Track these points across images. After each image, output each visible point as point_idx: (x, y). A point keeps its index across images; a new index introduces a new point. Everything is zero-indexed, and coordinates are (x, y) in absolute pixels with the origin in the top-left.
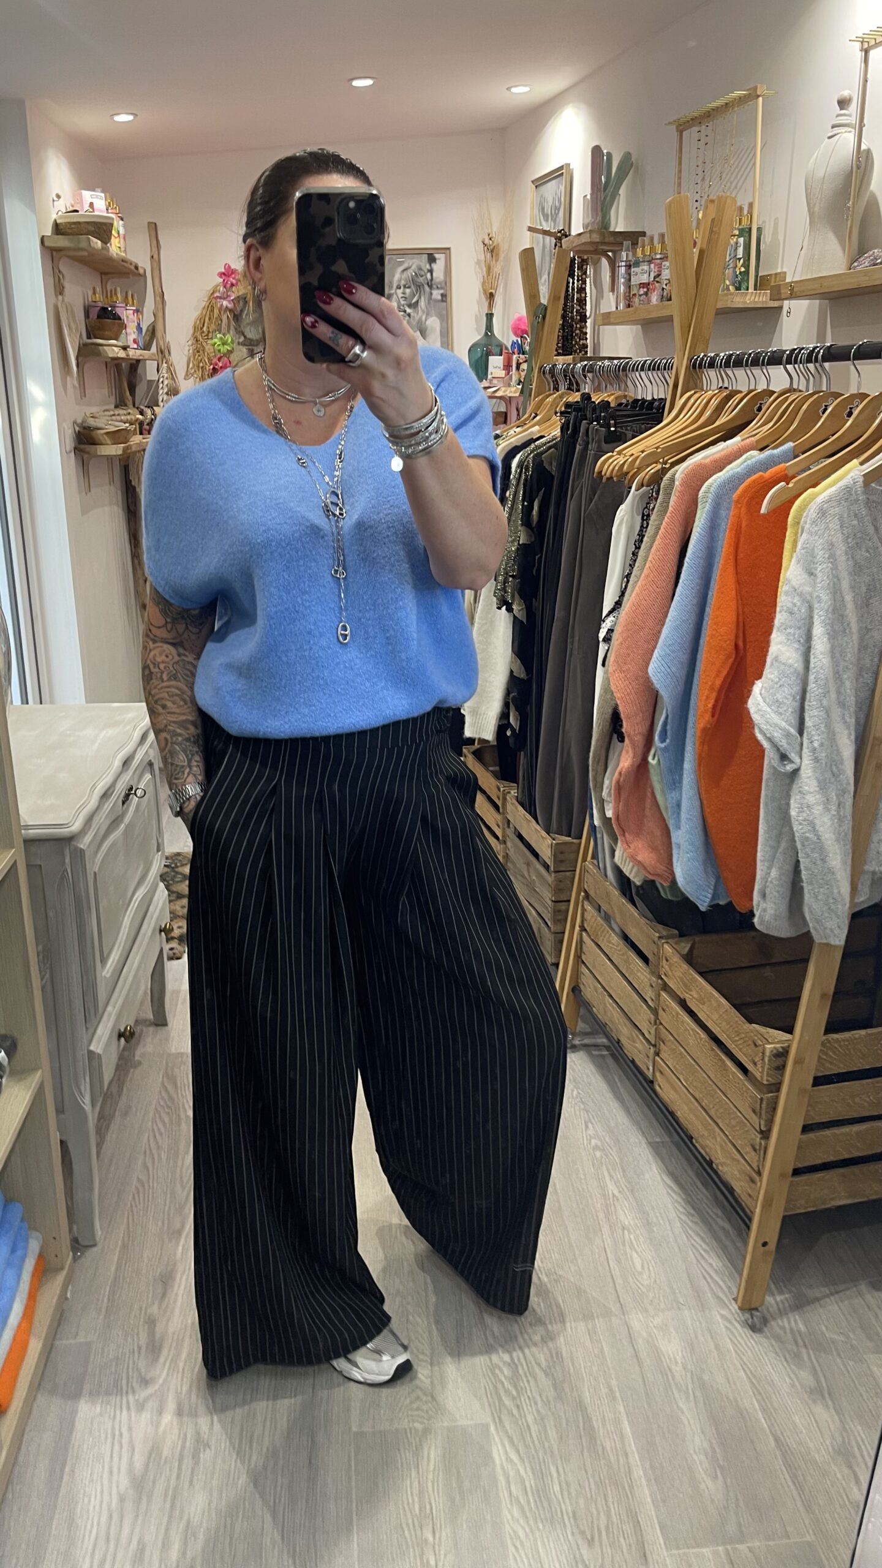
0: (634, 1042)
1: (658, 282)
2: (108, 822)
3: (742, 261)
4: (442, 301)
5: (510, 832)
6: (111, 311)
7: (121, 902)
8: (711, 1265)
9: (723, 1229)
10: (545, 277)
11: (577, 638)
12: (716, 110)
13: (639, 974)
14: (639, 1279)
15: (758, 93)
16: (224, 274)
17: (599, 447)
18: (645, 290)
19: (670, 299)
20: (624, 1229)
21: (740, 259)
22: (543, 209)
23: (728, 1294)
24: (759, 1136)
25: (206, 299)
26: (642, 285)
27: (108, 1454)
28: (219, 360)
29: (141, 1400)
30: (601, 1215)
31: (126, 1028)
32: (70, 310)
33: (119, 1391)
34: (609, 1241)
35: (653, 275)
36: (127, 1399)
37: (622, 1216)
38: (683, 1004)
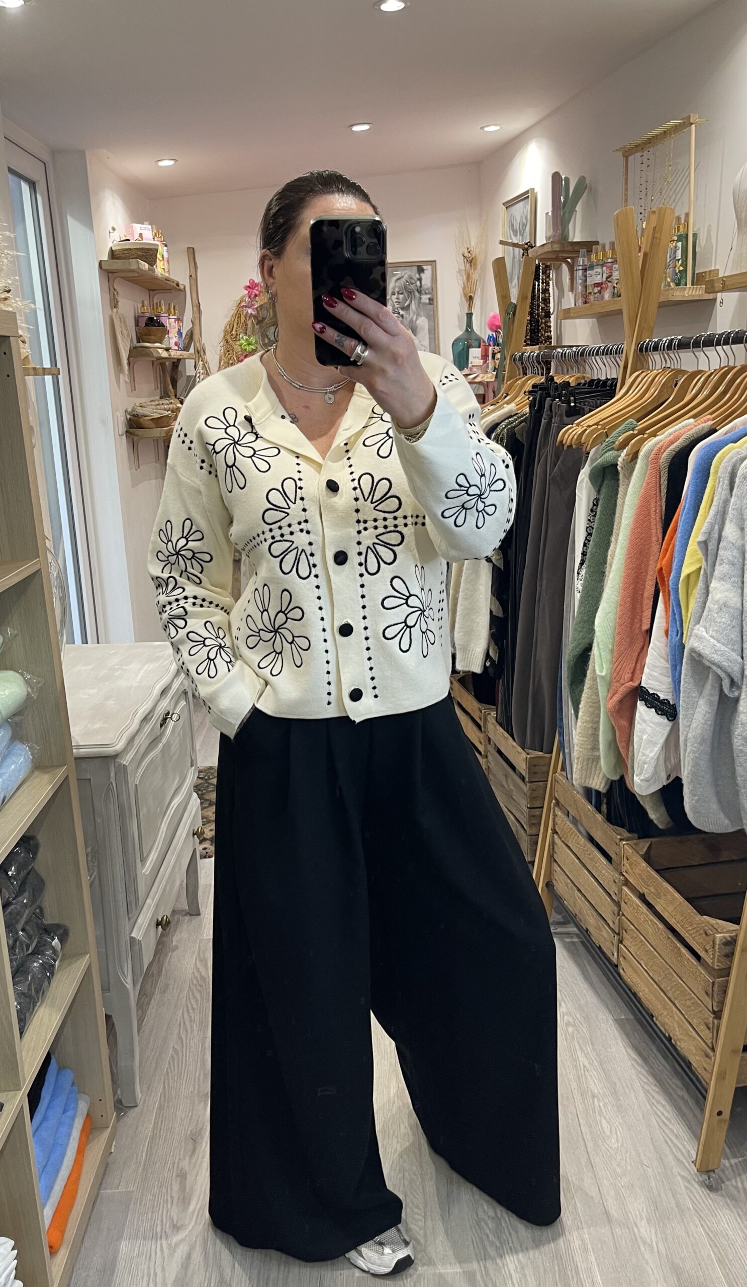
0: (601, 931)
1: (609, 282)
2: (147, 743)
3: (680, 262)
4: (430, 304)
5: (491, 748)
6: (157, 320)
7: (159, 809)
8: (672, 1130)
9: (683, 1098)
10: (515, 281)
11: (544, 582)
12: (656, 137)
13: (603, 871)
14: (608, 1142)
15: (692, 121)
16: (249, 287)
17: (561, 420)
18: (599, 288)
19: (620, 296)
20: (593, 1098)
21: (679, 260)
22: (512, 226)
23: (687, 1156)
24: (712, 1016)
25: (234, 308)
26: (597, 285)
29: (173, 1245)
30: (574, 1085)
31: (163, 917)
32: (123, 320)
33: (155, 1237)
34: (580, 1108)
35: (605, 276)
36: (161, 1244)
37: (592, 1086)
38: (643, 898)
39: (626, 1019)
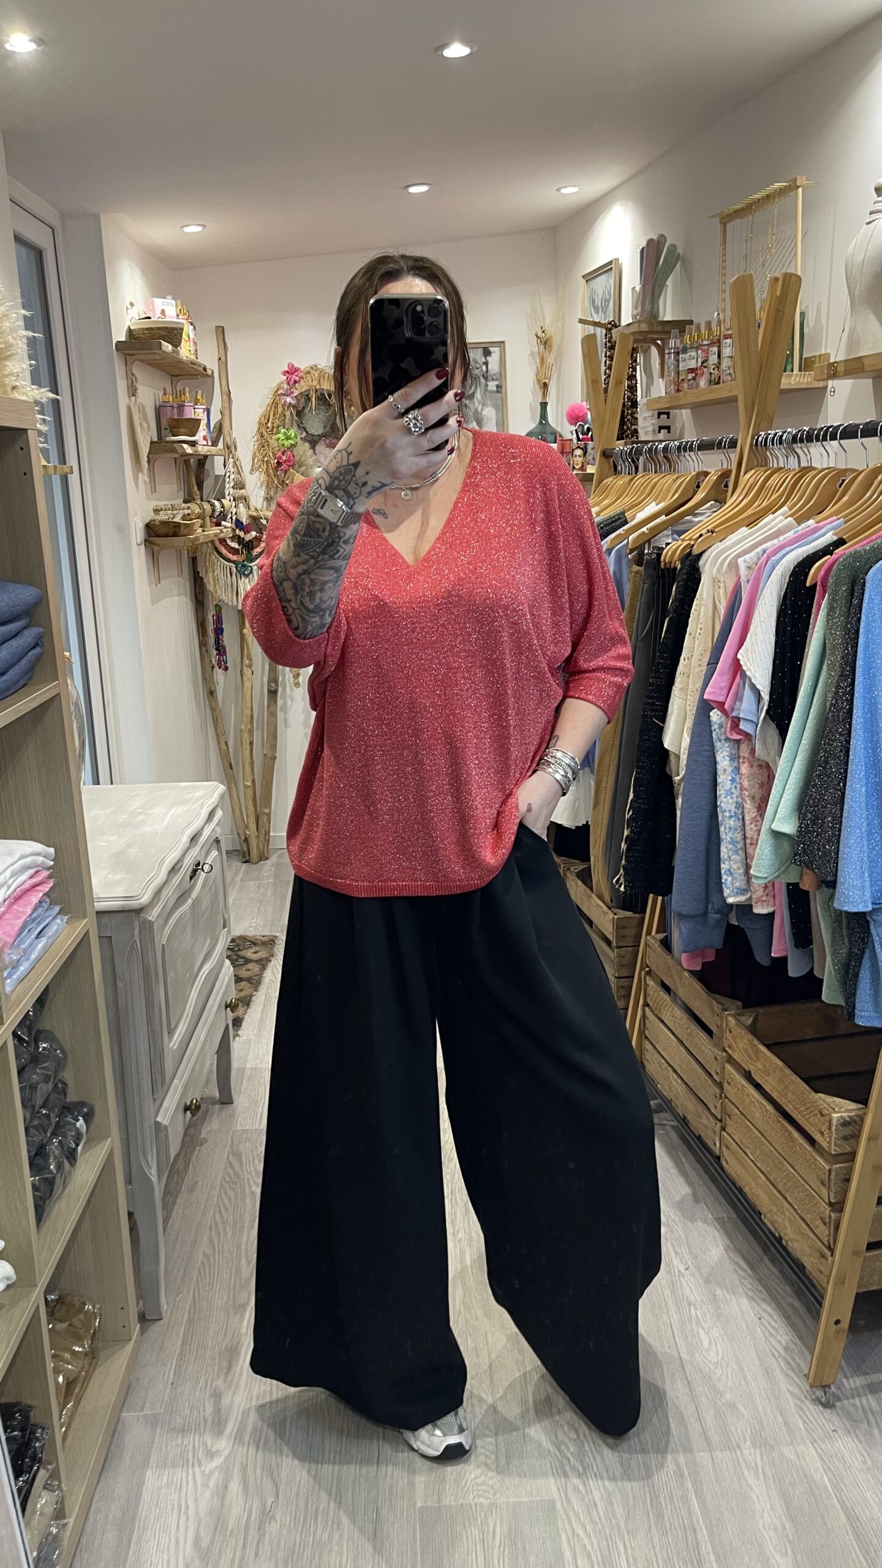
0: (701, 1118)
1: (705, 367)
2: (176, 896)
4: (498, 392)
7: (188, 975)
8: (780, 1342)
9: (795, 1307)
12: (758, 201)
13: (703, 1047)
14: (707, 1356)
15: (798, 184)
16: (288, 372)
18: (693, 375)
19: (719, 383)
20: (690, 1305)
22: (594, 301)
23: (798, 1371)
24: (831, 1209)
25: (271, 396)
26: (692, 370)
27: (174, 1527)
28: (283, 453)
29: (207, 1472)
30: (667, 1292)
31: (192, 1102)
32: (142, 410)
33: (186, 1464)
34: (675, 1318)
35: (700, 361)
36: (194, 1472)
37: (688, 1292)
38: (748, 1076)
39: (728, 1218)
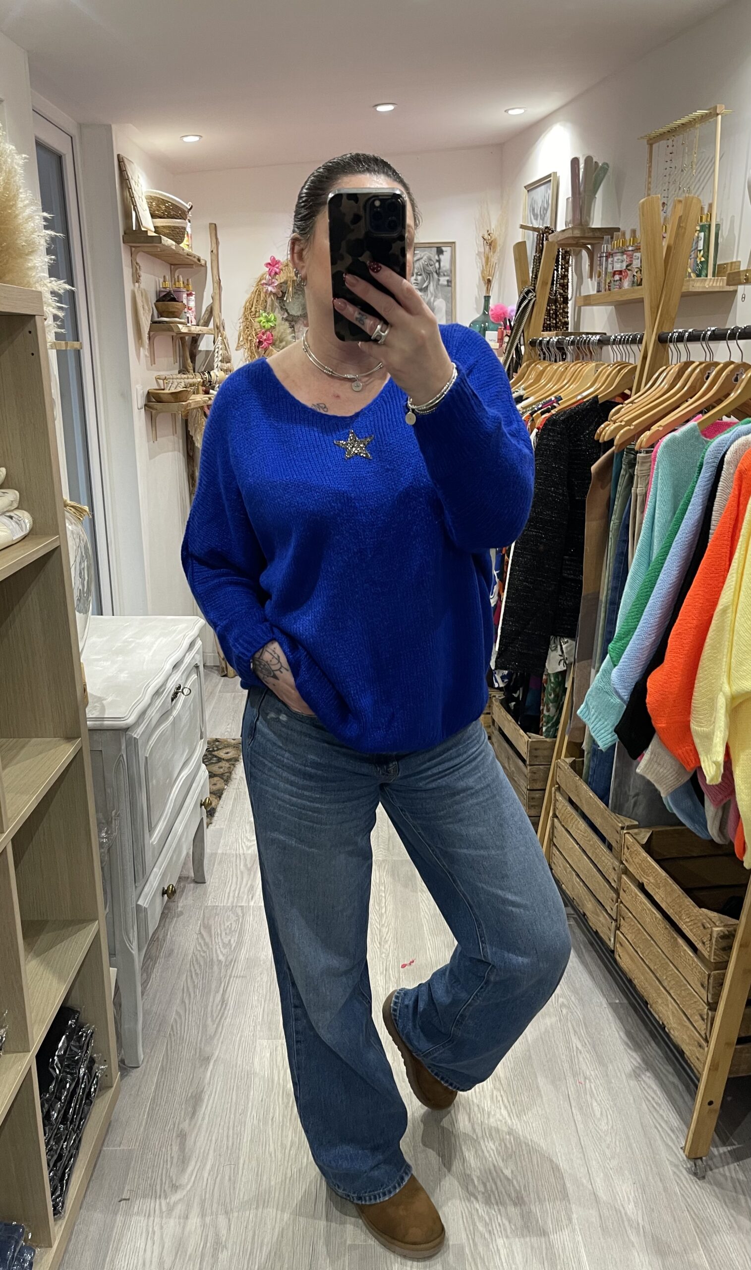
0: (598, 915)
1: (629, 270)
2: (158, 716)
3: (702, 252)
4: (448, 286)
5: (494, 730)
6: (175, 295)
7: (167, 781)
8: (662, 1115)
9: (673, 1084)
12: (682, 126)
13: (603, 858)
14: (599, 1124)
15: (719, 112)
16: (269, 264)
18: (619, 276)
19: (640, 285)
21: (700, 251)
22: (533, 210)
23: (677, 1144)
25: (255, 285)
26: (618, 273)
27: (142, 1248)
28: (264, 334)
29: (172, 1203)
30: (566, 1066)
31: (168, 887)
32: (144, 295)
33: (154, 1195)
34: (572, 1088)
35: (625, 264)
36: (160, 1203)
37: (584, 1067)
38: (641, 887)
39: (621, 1003)
